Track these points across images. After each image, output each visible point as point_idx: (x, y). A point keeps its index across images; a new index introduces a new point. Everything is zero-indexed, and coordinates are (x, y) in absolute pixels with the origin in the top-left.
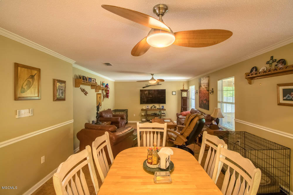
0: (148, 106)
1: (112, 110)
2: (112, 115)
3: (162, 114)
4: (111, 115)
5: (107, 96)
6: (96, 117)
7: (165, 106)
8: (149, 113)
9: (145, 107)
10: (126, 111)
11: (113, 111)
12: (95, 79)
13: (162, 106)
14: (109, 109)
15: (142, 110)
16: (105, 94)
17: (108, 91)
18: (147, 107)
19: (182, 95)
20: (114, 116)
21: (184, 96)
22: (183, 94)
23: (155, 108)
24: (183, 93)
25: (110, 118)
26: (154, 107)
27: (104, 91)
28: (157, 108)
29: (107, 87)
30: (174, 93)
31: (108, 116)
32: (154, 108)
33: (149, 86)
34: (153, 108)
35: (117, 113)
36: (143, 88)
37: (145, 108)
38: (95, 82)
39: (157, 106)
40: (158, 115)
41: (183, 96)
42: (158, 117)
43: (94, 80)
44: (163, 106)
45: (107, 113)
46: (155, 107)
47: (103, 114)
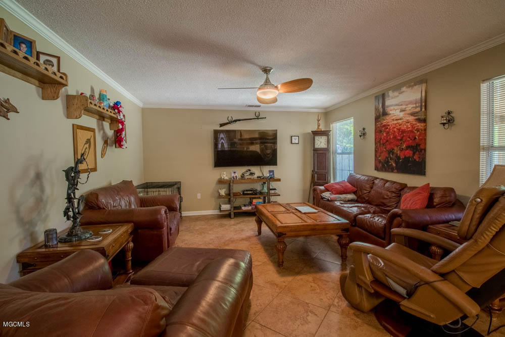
0: (235, 173)
1: (135, 184)
2: (135, 199)
3: (271, 190)
4: (132, 199)
5: (118, 140)
6: (66, 213)
7: (278, 171)
8: (238, 188)
9: (227, 173)
10: (176, 186)
11: (139, 187)
12: (59, 58)
13: (270, 172)
14: (124, 182)
15: (221, 182)
16: (110, 133)
17: (122, 123)
18: (233, 175)
19: (316, 143)
20: (143, 202)
21: (320, 147)
22: (316, 141)
23: (252, 177)
24: (317, 138)
25: (130, 212)
26: (248, 173)
27: (106, 125)
28: (256, 176)
29: (118, 109)
30: (295, 140)
31: (123, 204)
32: (250, 177)
33: (236, 121)
34: (247, 177)
35: (153, 193)
36: (221, 125)
37: (226, 178)
38: (55, 69)
39: (257, 171)
40: (261, 193)
41: (316, 146)
42: (260, 198)
43: (55, 61)
44: (273, 171)
45: (118, 194)
46: (252, 174)
47: (103, 200)
